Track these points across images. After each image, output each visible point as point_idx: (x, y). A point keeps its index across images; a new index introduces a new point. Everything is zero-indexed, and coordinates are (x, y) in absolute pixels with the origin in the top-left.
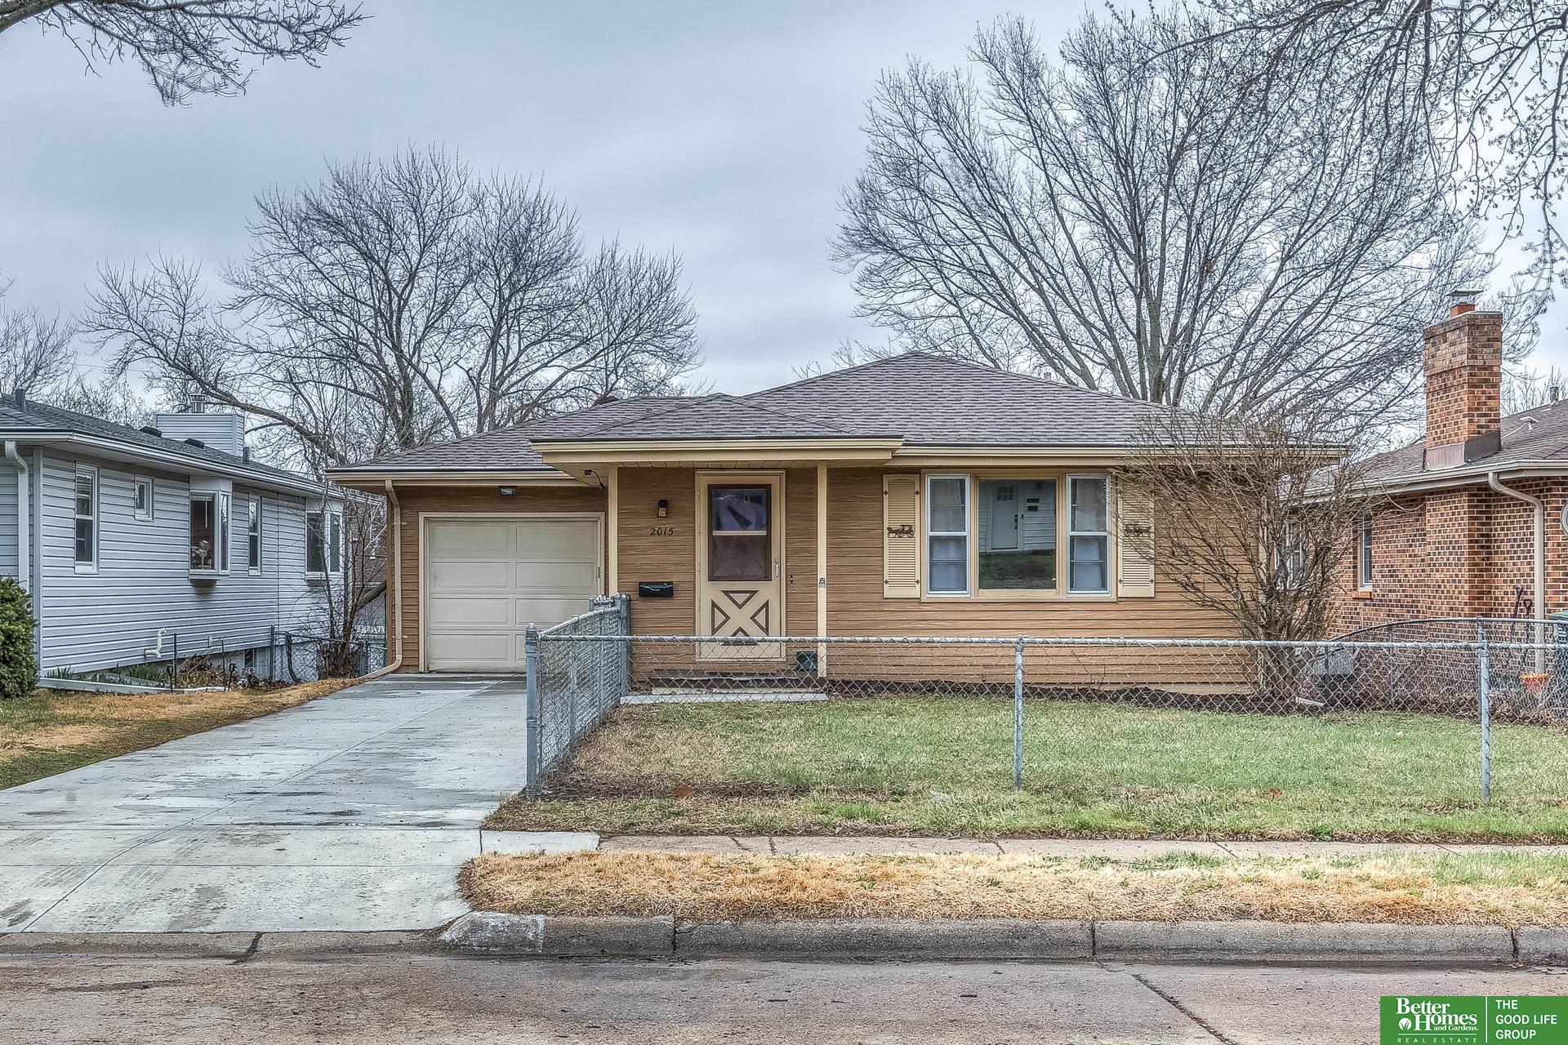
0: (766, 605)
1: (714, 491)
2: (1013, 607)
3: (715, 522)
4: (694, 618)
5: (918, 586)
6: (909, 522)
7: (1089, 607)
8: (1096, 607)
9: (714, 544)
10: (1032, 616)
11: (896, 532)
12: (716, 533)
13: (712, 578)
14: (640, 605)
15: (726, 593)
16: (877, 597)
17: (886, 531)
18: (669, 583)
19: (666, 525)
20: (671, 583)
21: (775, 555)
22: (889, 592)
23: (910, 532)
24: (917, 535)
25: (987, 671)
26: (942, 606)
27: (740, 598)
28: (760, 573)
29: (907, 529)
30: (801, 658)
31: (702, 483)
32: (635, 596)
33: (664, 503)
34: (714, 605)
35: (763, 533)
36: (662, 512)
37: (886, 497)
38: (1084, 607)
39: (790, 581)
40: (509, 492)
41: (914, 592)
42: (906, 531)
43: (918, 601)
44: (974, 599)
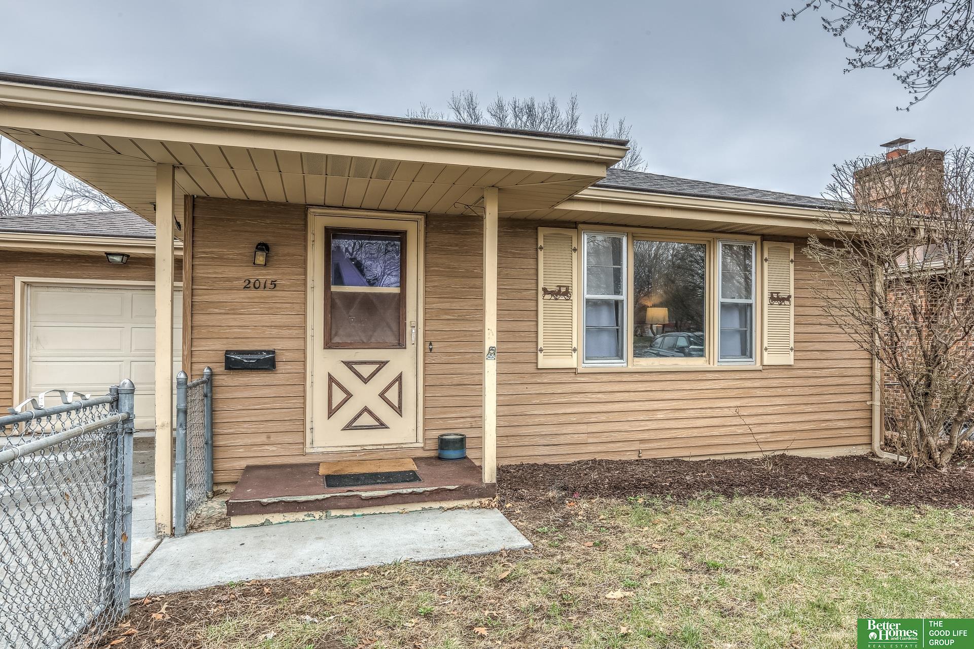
0: (399, 379)
1: (331, 234)
2: (669, 377)
3: (334, 275)
4: (304, 397)
5: (575, 355)
6: (565, 283)
7: (738, 376)
8: (744, 375)
9: (331, 304)
10: (686, 386)
11: (552, 293)
12: (334, 289)
13: (329, 344)
14: (226, 380)
15: (349, 364)
16: (531, 368)
17: (541, 293)
18: (268, 352)
19: (265, 275)
20: (273, 352)
21: (410, 316)
22: (544, 361)
23: (567, 293)
24: (574, 297)
25: (643, 446)
26: (599, 377)
27: (366, 371)
28: (392, 339)
29: (563, 290)
30: (443, 444)
31: (317, 224)
32: (220, 368)
33: (263, 247)
34: (331, 379)
35: (396, 290)
36: (261, 259)
37: (541, 254)
38: (733, 375)
39: (429, 348)
40: (118, 259)
41: (572, 361)
42: (563, 292)
43: (574, 371)
44: (631, 368)
